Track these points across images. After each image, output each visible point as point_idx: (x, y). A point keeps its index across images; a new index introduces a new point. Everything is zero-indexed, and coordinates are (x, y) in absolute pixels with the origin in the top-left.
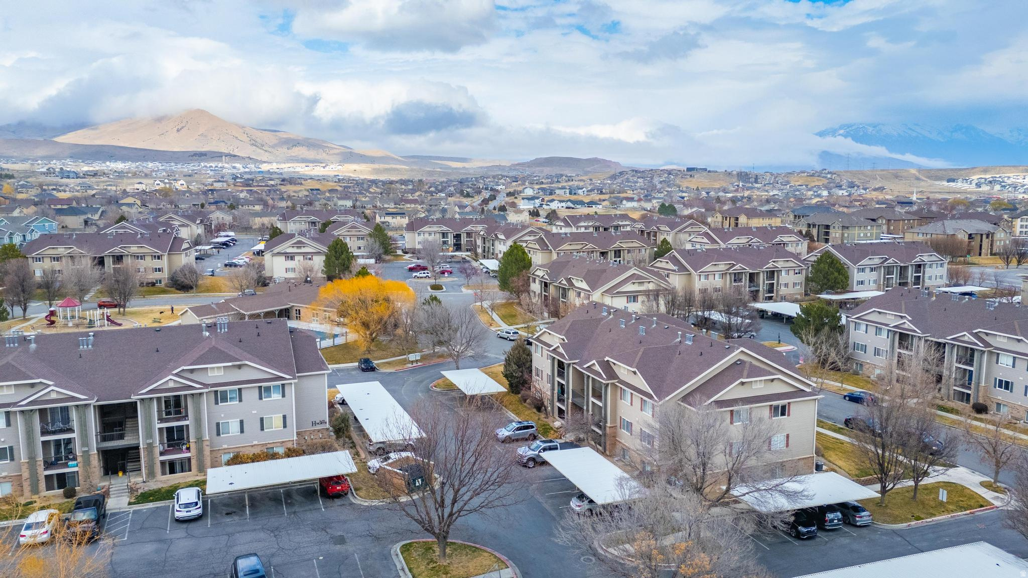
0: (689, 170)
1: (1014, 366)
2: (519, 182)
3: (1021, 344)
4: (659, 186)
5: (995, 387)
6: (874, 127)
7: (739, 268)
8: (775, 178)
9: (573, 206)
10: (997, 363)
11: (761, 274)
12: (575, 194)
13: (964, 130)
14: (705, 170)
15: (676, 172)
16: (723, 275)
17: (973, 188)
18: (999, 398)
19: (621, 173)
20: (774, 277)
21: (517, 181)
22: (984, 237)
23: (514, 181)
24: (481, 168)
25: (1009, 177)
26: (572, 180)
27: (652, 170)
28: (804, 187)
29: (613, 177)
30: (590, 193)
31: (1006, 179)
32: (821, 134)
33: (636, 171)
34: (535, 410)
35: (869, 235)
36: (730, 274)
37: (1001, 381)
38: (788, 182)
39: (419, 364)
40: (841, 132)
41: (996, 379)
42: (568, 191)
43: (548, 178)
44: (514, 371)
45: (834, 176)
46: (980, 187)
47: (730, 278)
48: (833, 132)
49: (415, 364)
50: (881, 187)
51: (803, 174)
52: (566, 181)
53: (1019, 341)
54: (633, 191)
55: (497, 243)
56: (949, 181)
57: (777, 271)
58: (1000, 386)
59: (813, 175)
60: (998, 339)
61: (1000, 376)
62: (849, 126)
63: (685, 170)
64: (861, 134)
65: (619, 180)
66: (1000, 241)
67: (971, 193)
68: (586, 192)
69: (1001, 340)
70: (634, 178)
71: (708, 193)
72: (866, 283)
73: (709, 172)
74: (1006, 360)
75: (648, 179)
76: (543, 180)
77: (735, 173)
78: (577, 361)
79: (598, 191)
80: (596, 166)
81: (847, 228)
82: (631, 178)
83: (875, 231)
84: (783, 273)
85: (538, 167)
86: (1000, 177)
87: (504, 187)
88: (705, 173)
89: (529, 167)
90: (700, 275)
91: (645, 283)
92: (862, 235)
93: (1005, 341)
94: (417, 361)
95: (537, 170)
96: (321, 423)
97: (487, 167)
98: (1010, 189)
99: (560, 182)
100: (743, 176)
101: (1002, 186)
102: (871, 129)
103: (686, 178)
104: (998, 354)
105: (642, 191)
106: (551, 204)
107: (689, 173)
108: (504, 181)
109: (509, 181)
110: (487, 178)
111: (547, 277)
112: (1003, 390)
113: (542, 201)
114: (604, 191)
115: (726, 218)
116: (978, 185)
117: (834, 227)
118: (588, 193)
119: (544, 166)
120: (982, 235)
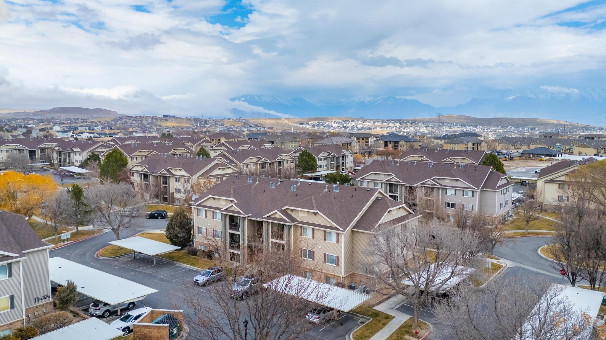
0: (164, 116)
1: (455, 195)
2: (45, 123)
3: (459, 182)
4: (147, 126)
5: (446, 207)
6: (258, 97)
7: (264, 160)
8: (216, 122)
9: (99, 136)
10: (446, 194)
11: (275, 163)
12: (93, 130)
13: (299, 100)
14: (174, 117)
15: (156, 118)
16: (256, 165)
17: (311, 127)
18: (448, 213)
19: (121, 118)
20: (281, 165)
21: (44, 122)
22: (349, 145)
23: (41, 122)
24: (9, 113)
25: (325, 122)
26: (86, 122)
27: (141, 116)
28: (233, 127)
29: (116, 120)
30: (104, 129)
31: (324, 123)
32: (232, 100)
33: (130, 117)
34: (206, 259)
35: (294, 146)
36: (259, 164)
37: (449, 204)
38: (223, 125)
39: (70, 242)
40: (243, 99)
41: (446, 203)
42: (87, 128)
43: (67, 120)
44: (178, 233)
45: (246, 121)
46: (314, 127)
47: (260, 166)
48: (239, 99)
49: (66, 243)
50: (271, 127)
51: (230, 120)
52: (82, 123)
53: (457, 180)
54: (133, 128)
55: (73, 155)
56: (300, 124)
57: (282, 161)
58: (449, 206)
59: (235, 121)
60: (445, 181)
61: (449, 201)
62: (246, 96)
63: (162, 117)
64: (253, 100)
65: (120, 122)
66: (355, 147)
67: (311, 130)
68: (100, 129)
69: (447, 181)
70: (130, 121)
71: (182, 129)
72: (322, 166)
73: (177, 118)
74: (451, 192)
75: (140, 121)
76: (64, 122)
77: (192, 119)
78: (251, 215)
79: (109, 128)
80: (100, 114)
81: (284, 142)
82: (128, 121)
83: (296, 144)
84: (285, 162)
85: (56, 113)
86: (321, 122)
87: (34, 126)
88: (174, 119)
89: (49, 113)
90: (243, 165)
91: (226, 169)
92: (291, 146)
93: (449, 181)
94: (68, 240)
95: (56, 116)
96: (44, 298)
97: (14, 113)
98: (327, 128)
99: (77, 123)
100: (197, 120)
101: (324, 127)
102: (257, 98)
103: (164, 121)
104: (446, 189)
105: (139, 128)
106: (82, 135)
107: (165, 118)
108: (32, 122)
109: (37, 122)
110: (18, 120)
111: (147, 170)
112: (450, 208)
113: (73, 134)
114: (113, 128)
115: (213, 139)
116: (314, 126)
117: (276, 143)
118: (102, 129)
119: (61, 113)
120: (348, 144)
